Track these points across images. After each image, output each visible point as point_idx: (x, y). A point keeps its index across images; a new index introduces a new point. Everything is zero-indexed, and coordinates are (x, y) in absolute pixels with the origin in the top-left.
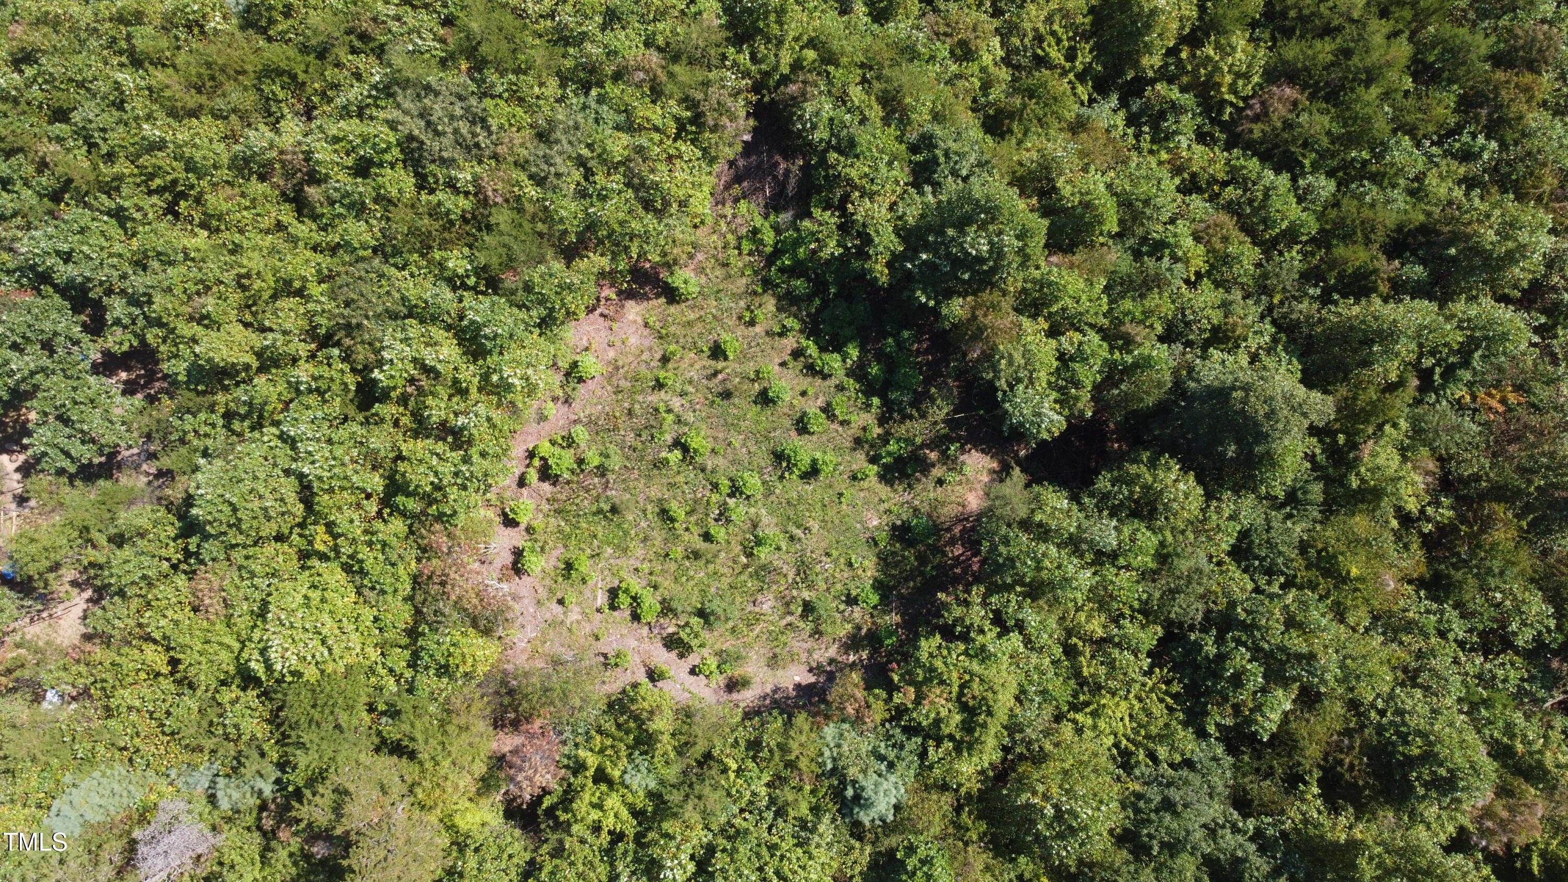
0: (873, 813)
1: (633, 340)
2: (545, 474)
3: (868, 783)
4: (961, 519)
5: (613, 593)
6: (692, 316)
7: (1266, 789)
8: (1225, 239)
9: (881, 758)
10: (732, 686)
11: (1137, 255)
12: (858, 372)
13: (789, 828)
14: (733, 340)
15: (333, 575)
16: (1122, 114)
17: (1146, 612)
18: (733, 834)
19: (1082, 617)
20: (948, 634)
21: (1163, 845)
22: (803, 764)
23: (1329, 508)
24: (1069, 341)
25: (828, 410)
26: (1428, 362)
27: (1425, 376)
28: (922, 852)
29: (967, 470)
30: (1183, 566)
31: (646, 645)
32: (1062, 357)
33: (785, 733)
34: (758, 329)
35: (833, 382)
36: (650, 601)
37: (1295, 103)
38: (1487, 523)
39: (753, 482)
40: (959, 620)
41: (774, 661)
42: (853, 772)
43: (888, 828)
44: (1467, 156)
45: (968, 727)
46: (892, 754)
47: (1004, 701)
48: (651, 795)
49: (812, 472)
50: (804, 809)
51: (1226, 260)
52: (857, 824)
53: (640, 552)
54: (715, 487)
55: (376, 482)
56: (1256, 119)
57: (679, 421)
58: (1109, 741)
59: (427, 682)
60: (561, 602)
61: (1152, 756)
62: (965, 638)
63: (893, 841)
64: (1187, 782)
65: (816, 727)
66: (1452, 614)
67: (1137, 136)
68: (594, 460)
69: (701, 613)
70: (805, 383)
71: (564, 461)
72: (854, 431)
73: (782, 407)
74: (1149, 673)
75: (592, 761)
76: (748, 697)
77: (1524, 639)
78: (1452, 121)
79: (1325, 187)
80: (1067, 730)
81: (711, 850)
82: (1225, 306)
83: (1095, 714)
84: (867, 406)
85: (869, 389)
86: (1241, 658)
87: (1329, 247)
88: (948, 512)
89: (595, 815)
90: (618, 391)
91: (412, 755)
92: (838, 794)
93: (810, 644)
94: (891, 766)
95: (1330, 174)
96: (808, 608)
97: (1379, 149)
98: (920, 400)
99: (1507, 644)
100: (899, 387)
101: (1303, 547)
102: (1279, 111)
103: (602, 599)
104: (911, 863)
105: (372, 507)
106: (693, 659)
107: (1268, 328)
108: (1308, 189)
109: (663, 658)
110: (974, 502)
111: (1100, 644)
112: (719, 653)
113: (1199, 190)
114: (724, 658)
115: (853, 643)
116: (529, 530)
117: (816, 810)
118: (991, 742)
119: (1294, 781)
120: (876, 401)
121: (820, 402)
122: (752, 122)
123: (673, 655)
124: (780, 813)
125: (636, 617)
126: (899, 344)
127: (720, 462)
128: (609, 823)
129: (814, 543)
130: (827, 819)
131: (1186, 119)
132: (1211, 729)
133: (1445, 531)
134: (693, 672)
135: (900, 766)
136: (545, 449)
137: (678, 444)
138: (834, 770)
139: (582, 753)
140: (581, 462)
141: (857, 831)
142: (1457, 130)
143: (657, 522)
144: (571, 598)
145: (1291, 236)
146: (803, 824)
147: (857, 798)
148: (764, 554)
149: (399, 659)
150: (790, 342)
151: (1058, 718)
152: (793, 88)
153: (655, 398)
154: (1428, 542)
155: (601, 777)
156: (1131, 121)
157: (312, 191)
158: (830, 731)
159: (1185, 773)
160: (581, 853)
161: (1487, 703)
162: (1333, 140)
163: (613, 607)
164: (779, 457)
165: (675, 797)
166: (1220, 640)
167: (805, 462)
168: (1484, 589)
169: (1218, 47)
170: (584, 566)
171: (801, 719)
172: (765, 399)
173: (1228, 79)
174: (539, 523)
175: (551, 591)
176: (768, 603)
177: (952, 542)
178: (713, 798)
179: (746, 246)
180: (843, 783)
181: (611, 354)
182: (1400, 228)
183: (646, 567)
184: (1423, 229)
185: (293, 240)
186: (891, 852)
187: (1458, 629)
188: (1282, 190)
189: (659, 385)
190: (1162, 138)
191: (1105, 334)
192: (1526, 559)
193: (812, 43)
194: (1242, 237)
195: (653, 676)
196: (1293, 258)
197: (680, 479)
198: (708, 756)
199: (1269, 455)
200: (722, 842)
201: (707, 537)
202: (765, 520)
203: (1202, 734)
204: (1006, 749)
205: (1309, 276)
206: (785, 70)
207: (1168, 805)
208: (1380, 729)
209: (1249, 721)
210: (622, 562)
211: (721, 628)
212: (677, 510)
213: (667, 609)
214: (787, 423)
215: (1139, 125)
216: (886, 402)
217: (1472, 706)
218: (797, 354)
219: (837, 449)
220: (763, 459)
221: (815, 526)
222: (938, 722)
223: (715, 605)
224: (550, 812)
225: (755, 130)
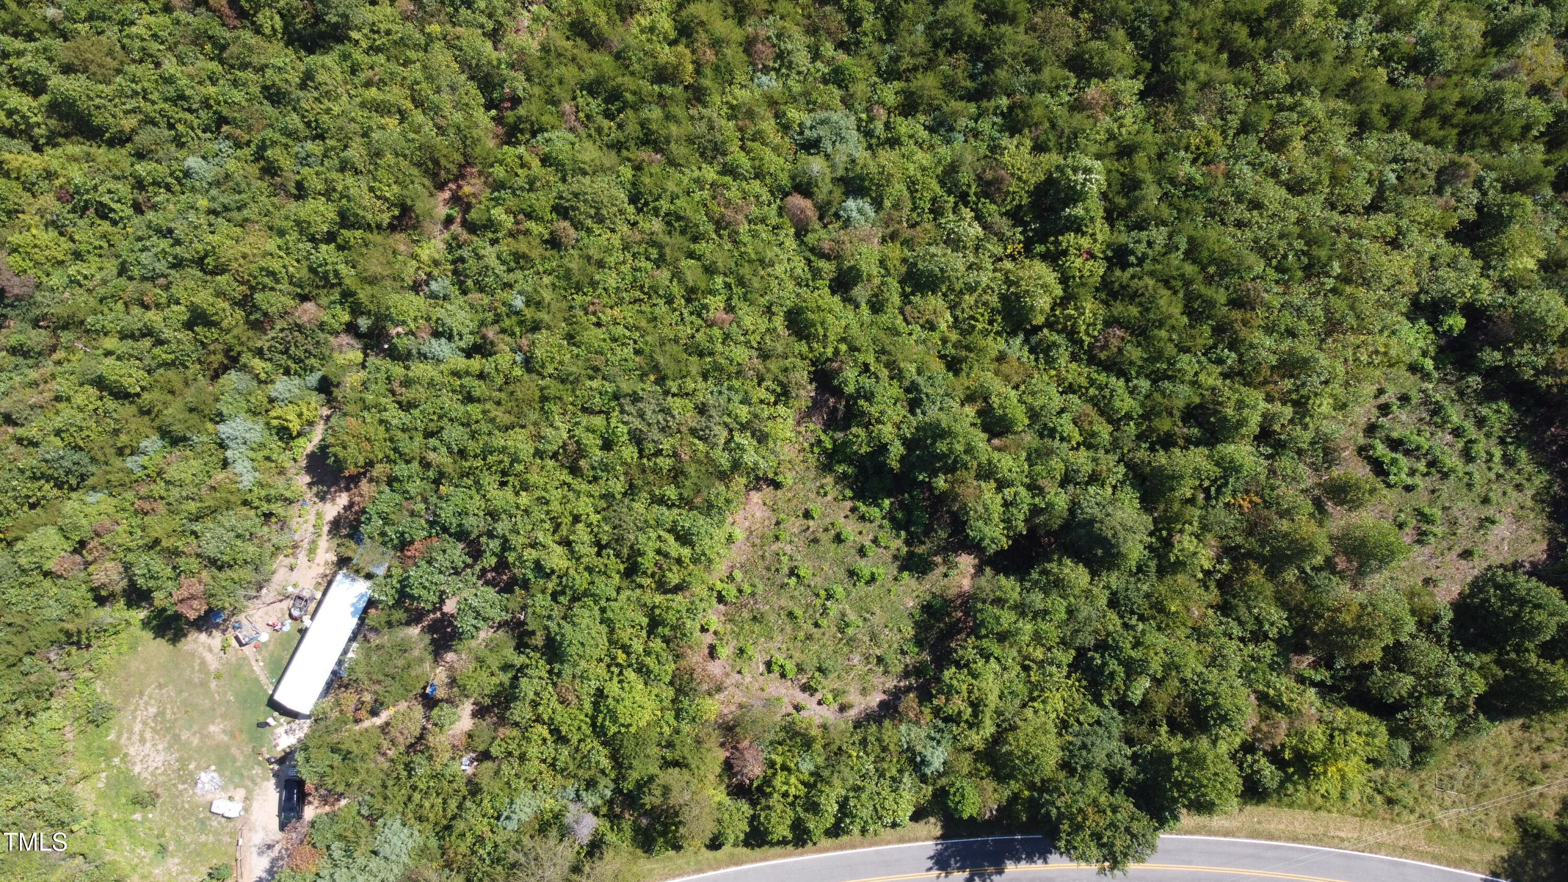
0: (932, 768)
1: (758, 514)
2: (721, 599)
3: (928, 753)
4: (960, 595)
5: (769, 665)
6: (790, 495)
7: (1140, 732)
8: (1091, 423)
9: (933, 739)
10: (843, 708)
11: (1041, 436)
12: (890, 516)
13: (887, 782)
14: (816, 507)
15: (630, 674)
16: (1026, 348)
17: (1064, 643)
18: (857, 789)
19: (1031, 649)
20: (959, 666)
21: (1083, 767)
22: (892, 747)
23: (1161, 572)
24: (1008, 492)
25: (875, 541)
26: (1206, 484)
27: (1207, 491)
28: (958, 784)
29: (961, 566)
30: (1081, 616)
31: (791, 691)
32: (1006, 504)
33: (880, 731)
34: (829, 498)
35: (877, 523)
36: (790, 667)
37: (1123, 339)
38: (1246, 571)
39: (839, 590)
40: (962, 657)
41: (864, 692)
42: (918, 748)
43: (940, 775)
44: (1220, 361)
45: (975, 714)
46: (938, 736)
47: (993, 700)
48: (812, 774)
49: (872, 579)
50: (894, 772)
51: (1094, 435)
52: (925, 775)
53: (780, 638)
54: (817, 595)
55: (644, 621)
56: (1102, 348)
57: (791, 558)
58: (1054, 716)
59: (686, 728)
60: (739, 672)
61: (1078, 721)
62: (967, 665)
63: (943, 781)
64: (1096, 733)
65: (896, 726)
66: (1233, 624)
67: (1036, 360)
68: (747, 589)
69: (820, 669)
70: (860, 526)
71: (730, 592)
72: (893, 551)
73: (849, 543)
74: (1068, 677)
75: (779, 760)
76: (852, 713)
77: (1273, 633)
78: (1211, 342)
79: (1144, 384)
80: (1029, 713)
81: (846, 799)
82: (1095, 460)
83: (1043, 702)
84: (898, 536)
85: (897, 525)
86: (1113, 665)
87: (1150, 420)
88: (952, 592)
89: (785, 788)
90: (754, 545)
91: (687, 766)
92: (912, 761)
93: (883, 679)
94: (939, 742)
95: (1147, 376)
96: (880, 660)
97: (1171, 363)
98: (928, 531)
99: (1266, 637)
100: (915, 524)
101: (1148, 596)
102: (1115, 343)
103: (762, 668)
104: (952, 790)
105: (644, 634)
106: (818, 696)
107: (1122, 469)
108: (1135, 387)
109: (801, 697)
110: (966, 584)
111: (1041, 664)
112: (832, 691)
113: (1074, 392)
114: (836, 694)
115: (906, 674)
116: (715, 633)
117: (900, 771)
118: (988, 722)
119: (1154, 724)
120: (903, 533)
121: (871, 537)
122: (814, 385)
123: (807, 695)
124: (882, 775)
125: (783, 676)
126: (911, 497)
127: (818, 580)
128: (793, 791)
129: (878, 619)
130: (907, 774)
131: (1061, 350)
132: (1107, 703)
133: (1227, 578)
134: (820, 703)
135: (943, 742)
136: (719, 586)
137: (792, 573)
138: (908, 749)
139: (773, 757)
140: (740, 591)
141: (924, 779)
142: (1215, 346)
143: (787, 620)
144: (745, 671)
145: (1128, 417)
146: (893, 779)
147: (923, 761)
148: (850, 631)
149: (670, 716)
150: (849, 504)
151: (1024, 706)
152: (835, 365)
153: (775, 547)
154: (1220, 584)
155: (785, 768)
156: (1031, 351)
157: (582, 463)
158: (903, 728)
159: (1096, 727)
160: (779, 807)
161: (1254, 670)
162: (1146, 360)
163: (769, 672)
164: (852, 573)
165: (826, 773)
166: (1103, 656)
167: (866, 573)
168: (1249, 608)
169: (1076, 309)
170: (750, 650)
171: (887, 723)
172: (838, 539)
173: (1084, 327)
174: (721, 630)
175: (733, 667)
176: (856, 659)
177: (956, 609)
178: (846, 771)
179: (816, 450)
180: (914, 754)
181: (747, 524)
182: (1188, 406)
183: (784, 647)
184: (1201, 406)
185: (578, 494)
186: (943, 788)
187: (1237, 631)
188: (1120, 391)
189: (777, 538)
190: (1050, 362)
191: (1029, 487)
192: (1269, 589)
193: (843, 340)
194: (1102, 420)
195: (798, 708)
196: (1131, 429)
197: (796, 593)
198: (840, 748)
199: (1119, 553)
200: (851, 794)
201: (817, 625)
202: (848, 611)
203: (1101, 705)
204: (998, 726)
205: (1140, 437)
206: (830, 355)
207: (1084, 746)
208: (1194, 692)
209: (1125, 695)
210: (771, 645)
211: (832, 676)
212: (798, 612)
213: (800, 669)
214: (853, 552)
215: (1037, 354)
216: (908, 532)
217: (1245, 673)
218: (854, 510)
219: (884, 563)
220: (842, 574)
221: (878, 612)
222: (960, 712)
223: (828, 664)
224: (759, 788)
225: (817, 389)
